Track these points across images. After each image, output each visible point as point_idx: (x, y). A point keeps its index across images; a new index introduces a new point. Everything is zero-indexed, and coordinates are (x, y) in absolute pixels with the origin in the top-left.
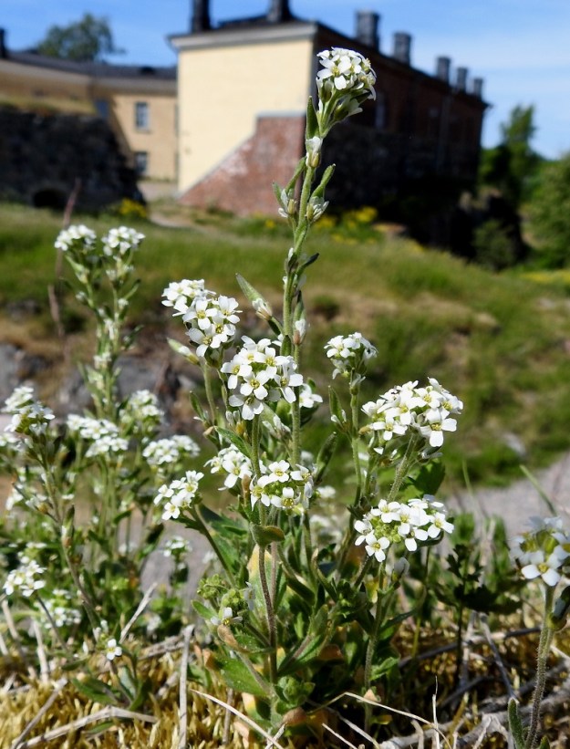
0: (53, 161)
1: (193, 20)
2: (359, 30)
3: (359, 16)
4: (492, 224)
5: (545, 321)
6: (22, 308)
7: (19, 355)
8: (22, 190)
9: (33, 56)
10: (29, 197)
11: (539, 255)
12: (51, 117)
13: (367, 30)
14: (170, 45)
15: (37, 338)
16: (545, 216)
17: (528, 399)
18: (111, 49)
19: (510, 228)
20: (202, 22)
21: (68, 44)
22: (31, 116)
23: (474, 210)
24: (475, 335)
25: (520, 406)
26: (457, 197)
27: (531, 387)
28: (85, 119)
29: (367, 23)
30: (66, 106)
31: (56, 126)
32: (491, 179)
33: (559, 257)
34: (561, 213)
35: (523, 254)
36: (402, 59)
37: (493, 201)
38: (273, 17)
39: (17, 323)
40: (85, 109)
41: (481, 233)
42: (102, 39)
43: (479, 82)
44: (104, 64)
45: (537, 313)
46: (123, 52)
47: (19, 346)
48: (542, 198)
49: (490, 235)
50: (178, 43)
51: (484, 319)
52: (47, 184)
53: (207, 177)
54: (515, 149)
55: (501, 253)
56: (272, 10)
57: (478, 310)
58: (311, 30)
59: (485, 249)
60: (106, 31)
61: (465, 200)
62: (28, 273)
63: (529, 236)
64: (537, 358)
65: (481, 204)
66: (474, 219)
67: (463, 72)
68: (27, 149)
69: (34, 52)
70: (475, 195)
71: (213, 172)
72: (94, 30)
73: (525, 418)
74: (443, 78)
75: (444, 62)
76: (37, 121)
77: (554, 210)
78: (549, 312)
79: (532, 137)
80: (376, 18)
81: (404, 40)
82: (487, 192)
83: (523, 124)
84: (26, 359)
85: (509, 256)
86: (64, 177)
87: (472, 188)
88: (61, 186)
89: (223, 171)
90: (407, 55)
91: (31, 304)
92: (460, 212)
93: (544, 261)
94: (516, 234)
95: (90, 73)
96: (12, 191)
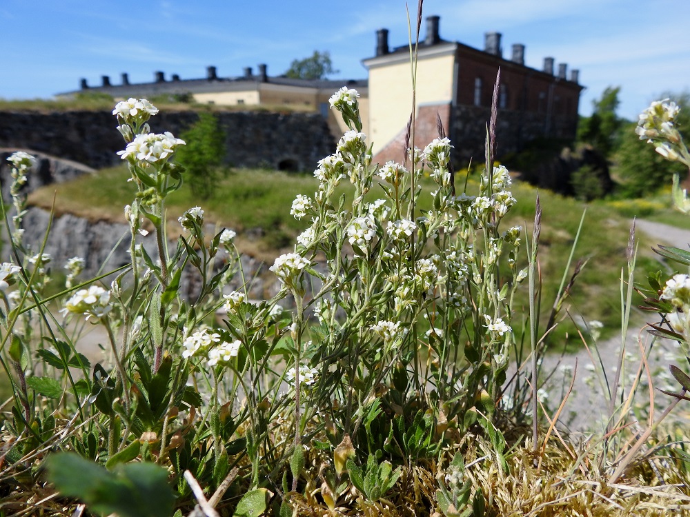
0: (290, 142)
1: (378, 49)
2: (487, 45)
3: (487, 36)
4: (586, 169)
5: (610, 235)
6: (255, 233)
7: (252, 261)
8: (272, 161)
9: (284, 79)
10: (276, 165)
11: (624, 188)
12: (289, 115)
13: (493, 44)
14: (364, 66)
15: (262, 251)
16: (626, 162)
17: (594, 291)
18: (330, 71)
19: (600, 171)
20: (384, 49)
21: (304, 71)
22: (277, 115)
23: (571, 159)
24: (553, 245)
25: (587, 296)
26: (559, 151)
27: (597, 282)
28: (309, 115)
29: (493, 38)
30: (298, 108)
31: (292, 120)
32: (586, 138)
33: (638, 189)
34: (639, 158)
35: (610, 188)
36: (519, 62)
37: (587, 153)
38: (428, 42)
39: (252, 242)
40: (310, 109)
41: (577, 175)
42: (325, 65)
43: (576, 72)
44: (326, 80)
45: (605, 230)
46: (338, 71)
47: (252, 257)
48: (624, 149)
49: (584, 176)
50: (368, 64)
51: (561, 234)
52: (287, 156)
53: (387, 146)
54: (605, 116)
55: (593, 188)
56: (427, 37)
57: (558, 228)
58: (453, 48)
59: (580, 186)
60: (328, 61)
61: (565, 152)
62: (260, 211)
63: (615, 176)
64: (602, 261)
65: (578, 155)
66: (572, 166)
67: (564, 67)
68: (274, 136)
69: (284, 77)
70: (572, 149)
71: (391, 142)
72: (320, 60)
73: (590, 304)
74: (549, 72)
75: (550, 61)
76: (280, 118)
77: (634, 156)
78: (614, 228)
79: (617, 107)
80: (499, 36)
81: (520, 49)
82: (582, 147)
83: (611, 99)
84: (256, 264)
85: (599, 190)
86: (296, 151)
87: (571, 145)
88: (295, 157)
89: (397, 142)
90: (522, 58)
91: (259, 230)
92: (562, 161)
93: (626, 193)
94: (606, 175)
95: (317, 87)
96: (265, 162)
